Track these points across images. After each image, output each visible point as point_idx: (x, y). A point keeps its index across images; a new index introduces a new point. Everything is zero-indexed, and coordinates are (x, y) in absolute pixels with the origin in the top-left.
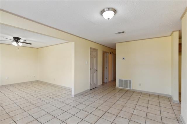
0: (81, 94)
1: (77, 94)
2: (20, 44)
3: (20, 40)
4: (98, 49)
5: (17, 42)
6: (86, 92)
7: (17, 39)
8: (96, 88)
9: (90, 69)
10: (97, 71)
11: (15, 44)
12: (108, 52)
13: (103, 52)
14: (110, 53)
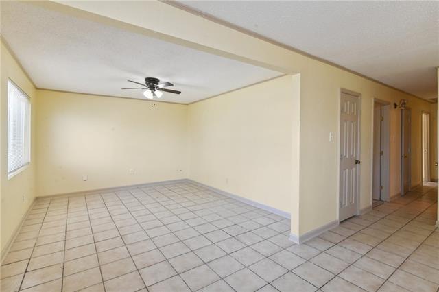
0: (318, 234)
1: (307, 236)
2: (159, 94)
3: (158, 84)
4: (360, 94)
5: (152, 88)
6: (330, 229)
7: (152, 83)
8: (354, 216)
9: (341, 156)
10: (358, 162)
11: (148, 94)
12: (389, 103)
13: (375, 103)
14: (393, 106)
